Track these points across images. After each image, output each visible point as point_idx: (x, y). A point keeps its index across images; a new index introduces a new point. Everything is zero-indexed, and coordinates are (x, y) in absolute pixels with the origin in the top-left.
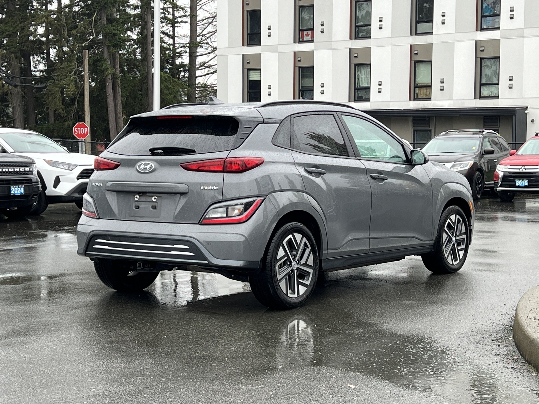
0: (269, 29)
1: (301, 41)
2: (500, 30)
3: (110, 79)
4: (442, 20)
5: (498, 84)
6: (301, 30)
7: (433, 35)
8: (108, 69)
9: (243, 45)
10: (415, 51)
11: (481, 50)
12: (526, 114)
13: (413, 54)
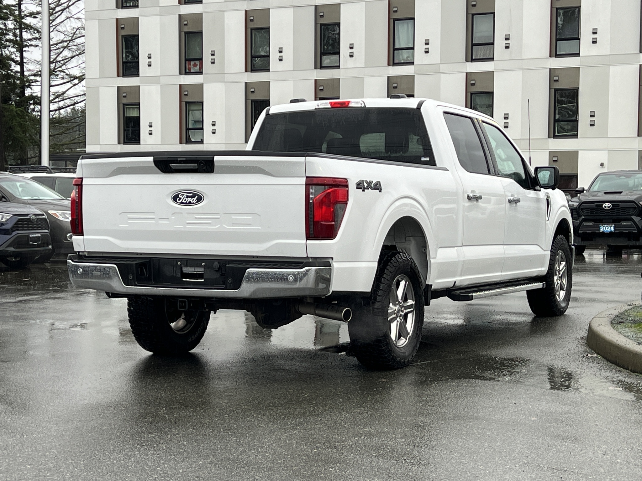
0: (150, 58)
1: (188, 73)
2: (414, 65)
4: (350, 52)
6: (188, 60)
7: (341, 70)
9: (118, 76)
10: (321, 86)
11: (394, 87)
13: (318, 90)
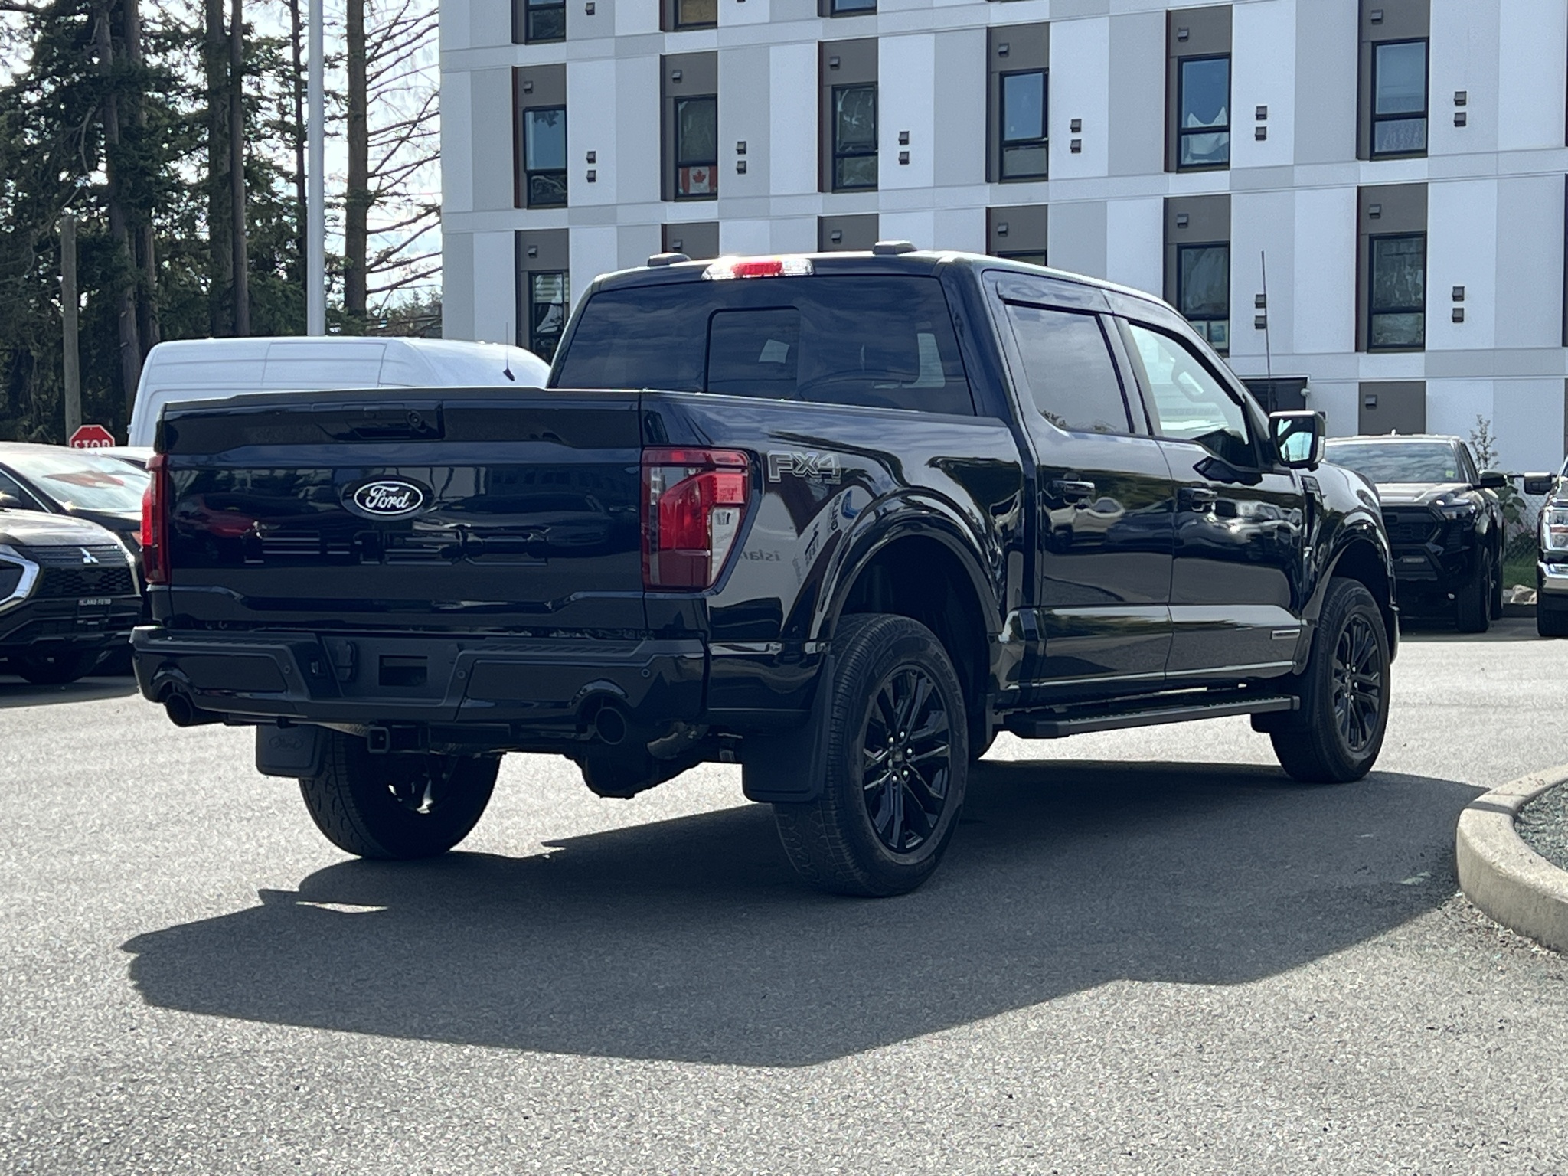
0: (591, 161)
1: (683, 196)
2: (1229, 169)
3: (129, 299)
4: (1073, 141)
5: (1227, 317)
6: (683, 165)
7: (1050, 183)
8: (126, 268)
9: (517, 205)
10: (1000, 225)
11: (1179, 224)
12: (1304, 398)
13: (994, 235)
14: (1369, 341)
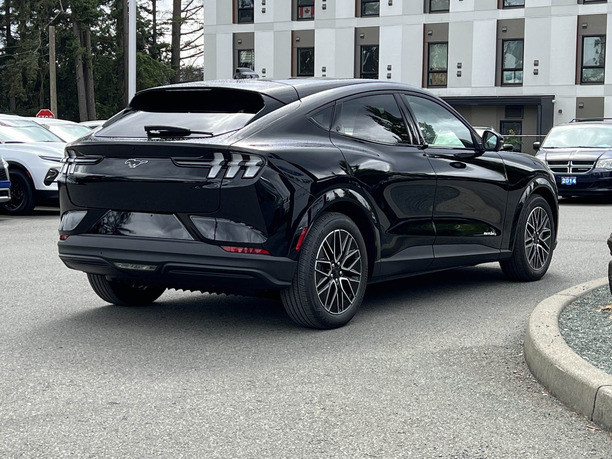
0: (264, 4)
1: (300, 19)
2: (524, 8)
3: (80, 60)
5: (522, 69)
6: (300, 6)
7: (450, 13)
8: (78, 48)
9: (234, 23)
10: (429, 31)
11: (503, 31)
12: (553, 104)
13: (426, 35)
14: (581, 80)
